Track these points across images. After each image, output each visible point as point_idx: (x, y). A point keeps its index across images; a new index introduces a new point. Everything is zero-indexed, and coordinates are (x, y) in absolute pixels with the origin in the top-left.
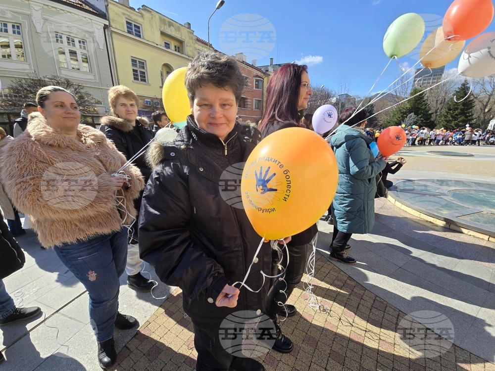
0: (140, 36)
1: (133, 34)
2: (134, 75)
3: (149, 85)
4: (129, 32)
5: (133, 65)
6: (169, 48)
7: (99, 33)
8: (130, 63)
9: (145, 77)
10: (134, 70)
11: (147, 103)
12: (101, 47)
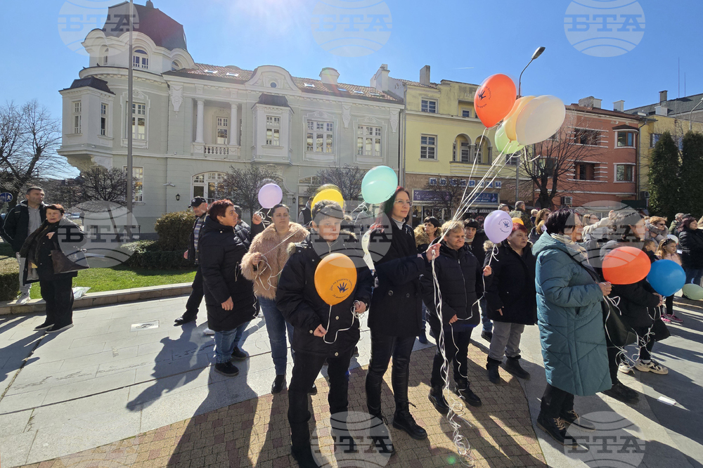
0: (434, 112)
1: (427, 112)
2: (422, 152)
3: (438, 161)
4: (423, 110)
5: (423, 142)
6: (468, 116)
7: (394, 118)
8: (420, 140)
9: (433, 153)
10: (422, 148)
11: (432, 183)
12: (394, 131)
